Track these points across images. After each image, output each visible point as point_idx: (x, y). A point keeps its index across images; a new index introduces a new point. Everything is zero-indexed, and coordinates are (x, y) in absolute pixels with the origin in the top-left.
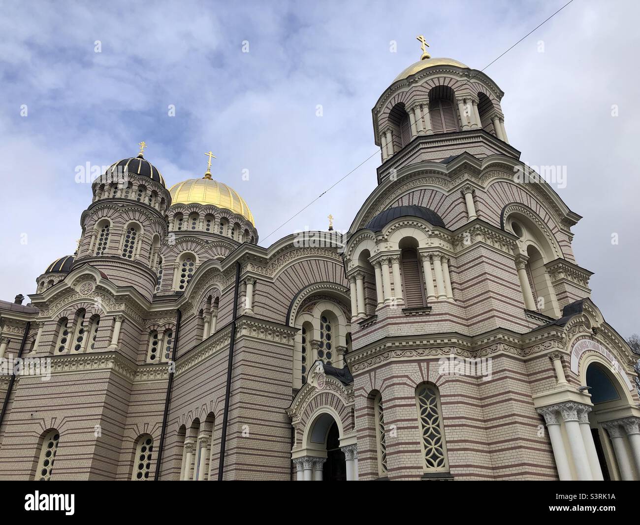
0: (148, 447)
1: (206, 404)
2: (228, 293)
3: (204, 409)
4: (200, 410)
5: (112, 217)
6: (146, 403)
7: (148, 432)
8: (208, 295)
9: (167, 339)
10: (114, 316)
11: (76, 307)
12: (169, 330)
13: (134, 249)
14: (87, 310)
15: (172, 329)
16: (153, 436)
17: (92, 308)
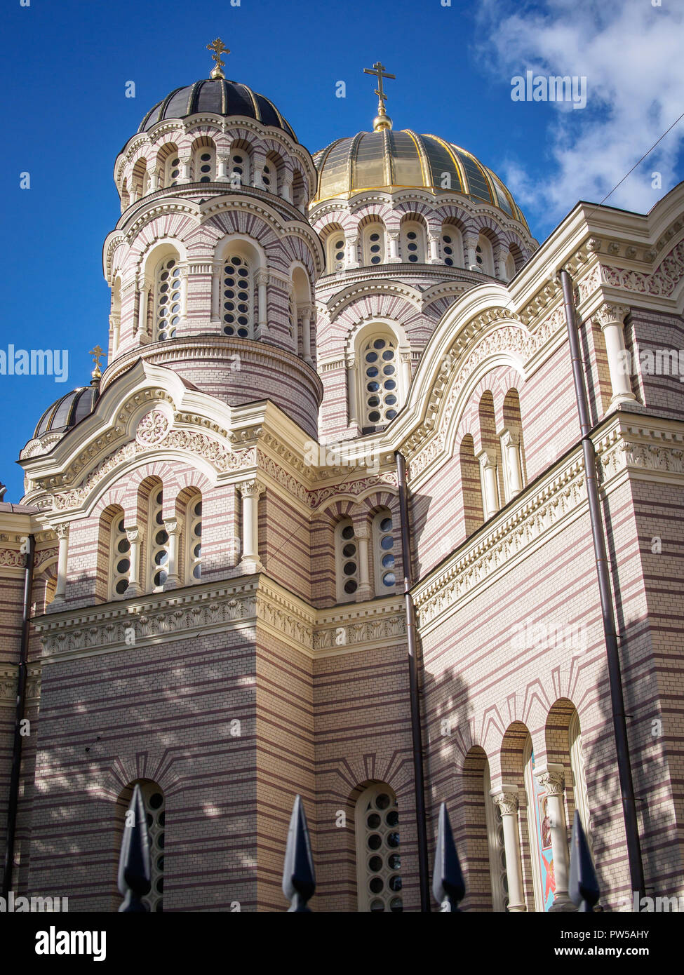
0: (383, 814)
1: (537, 681)
2: (544, 369)
3: (535, 695)
4: (520, 699)
5: (180, 237)
6: (357, 703)
7: (379, 776)
8: (480, 391)
9: (378, 534)
10: (238, 486)
11: (136, 476)
12: (383, 509)
13: (251, 310)
14: (164, 480)
15: (390, 506)
16: (394, 785)
17: (175, 472)
